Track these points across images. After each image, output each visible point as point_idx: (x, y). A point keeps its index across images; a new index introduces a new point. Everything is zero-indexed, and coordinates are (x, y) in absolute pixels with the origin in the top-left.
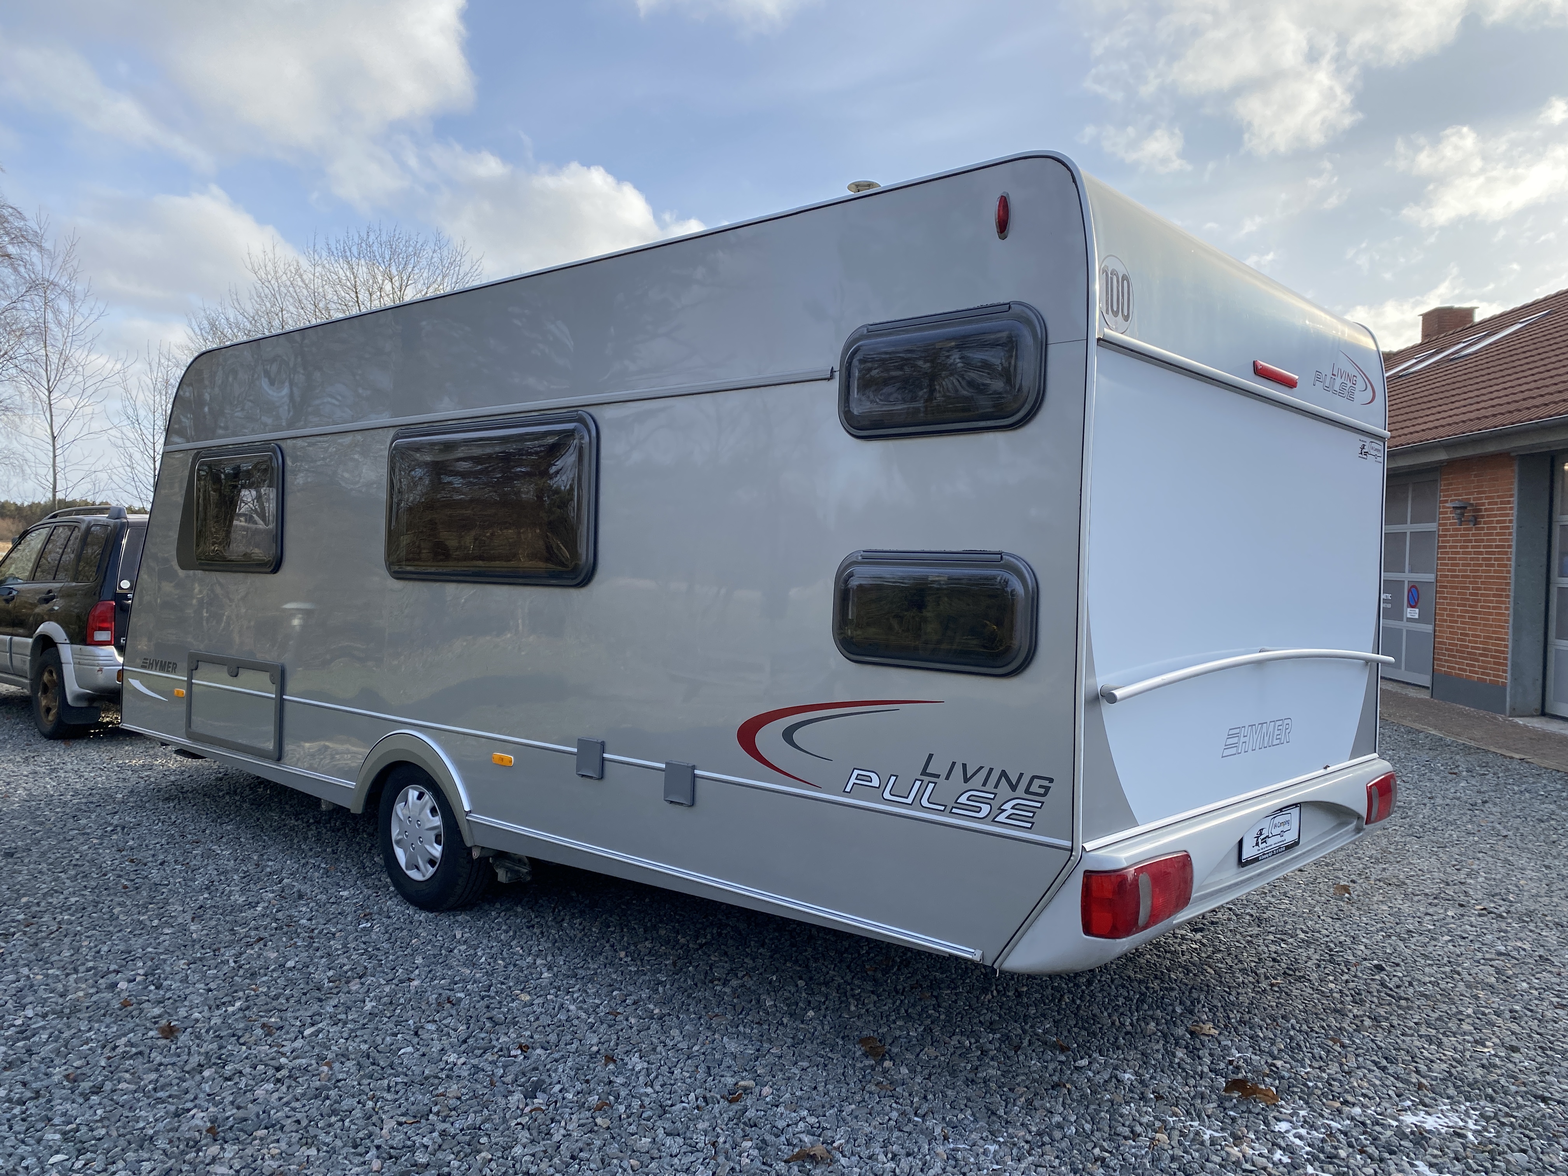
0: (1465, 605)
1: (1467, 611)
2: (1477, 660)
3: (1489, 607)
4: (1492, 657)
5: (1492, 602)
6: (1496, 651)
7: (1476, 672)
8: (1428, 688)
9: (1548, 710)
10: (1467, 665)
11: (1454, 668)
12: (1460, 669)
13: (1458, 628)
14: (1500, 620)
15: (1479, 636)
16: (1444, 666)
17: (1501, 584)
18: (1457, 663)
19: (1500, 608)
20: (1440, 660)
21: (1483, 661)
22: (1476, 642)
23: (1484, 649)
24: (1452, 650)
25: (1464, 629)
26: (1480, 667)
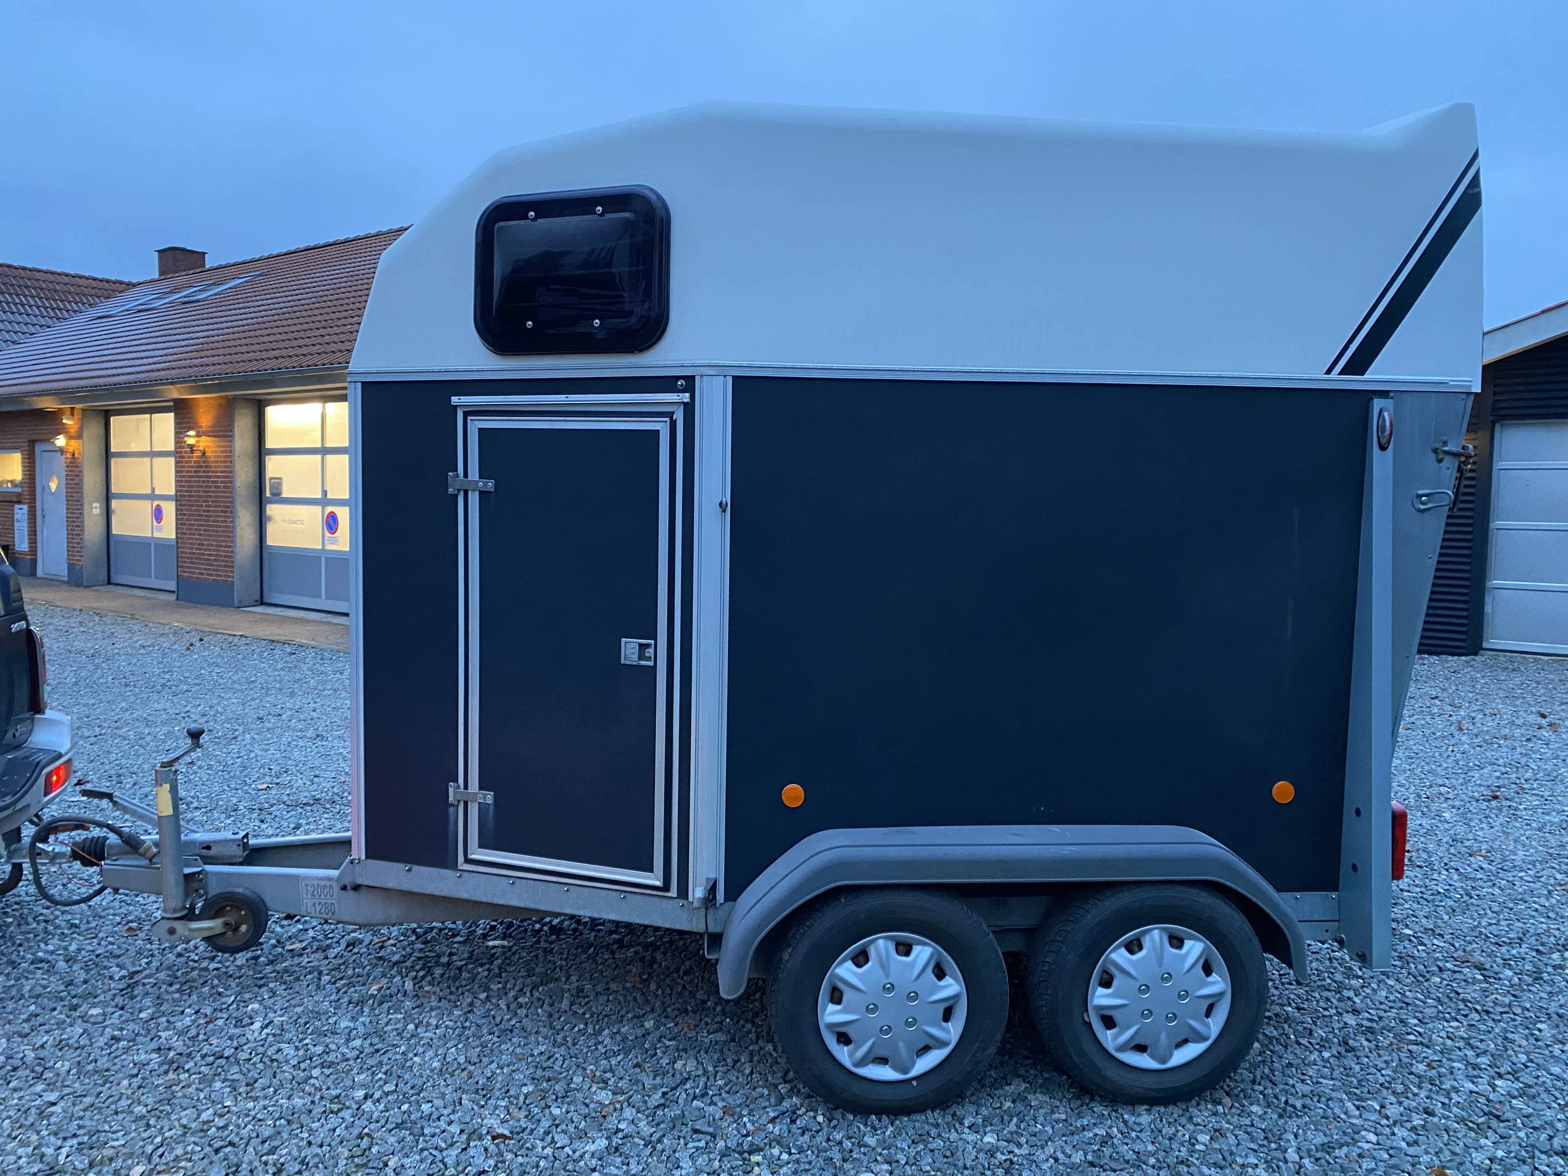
0: (200, 520)
1: (202, 525)
2: (212, 565)
3: (218, 521)
4: (223, 561)
5: (220, 517)
6: (226, 556)
7: (211, 575)
8: (174, 592)
9: (265, 601)
10: (205, 569)
11: (194, 573)
12: (199, 573)
13: (196, 539)
14: (227, 532)
15: (212, 545)
16: (186, 572)
17: (227, 502)
18: (197, 568)
19: (226, 522)
20: (183, 567)
21: (216, 566)
22: (210, 550)
23: (217, 555)
24: (192, 558)
25: (200, 540)
26: (214, 570)
